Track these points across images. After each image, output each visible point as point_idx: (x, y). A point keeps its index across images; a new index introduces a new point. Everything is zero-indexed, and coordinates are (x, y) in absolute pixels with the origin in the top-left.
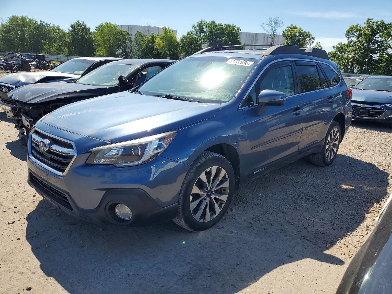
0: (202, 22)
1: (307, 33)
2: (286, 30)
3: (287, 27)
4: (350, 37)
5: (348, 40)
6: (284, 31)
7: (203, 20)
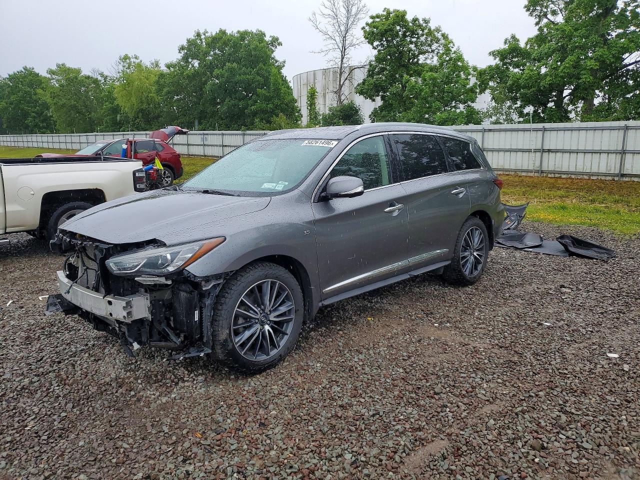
0: (198, 35)
1: (421, 22)
2: (367, 24)
3: (372, 17)
4: (545, 15)
5: (537, 24)
6: (363, 28)
7: (202, 31)
